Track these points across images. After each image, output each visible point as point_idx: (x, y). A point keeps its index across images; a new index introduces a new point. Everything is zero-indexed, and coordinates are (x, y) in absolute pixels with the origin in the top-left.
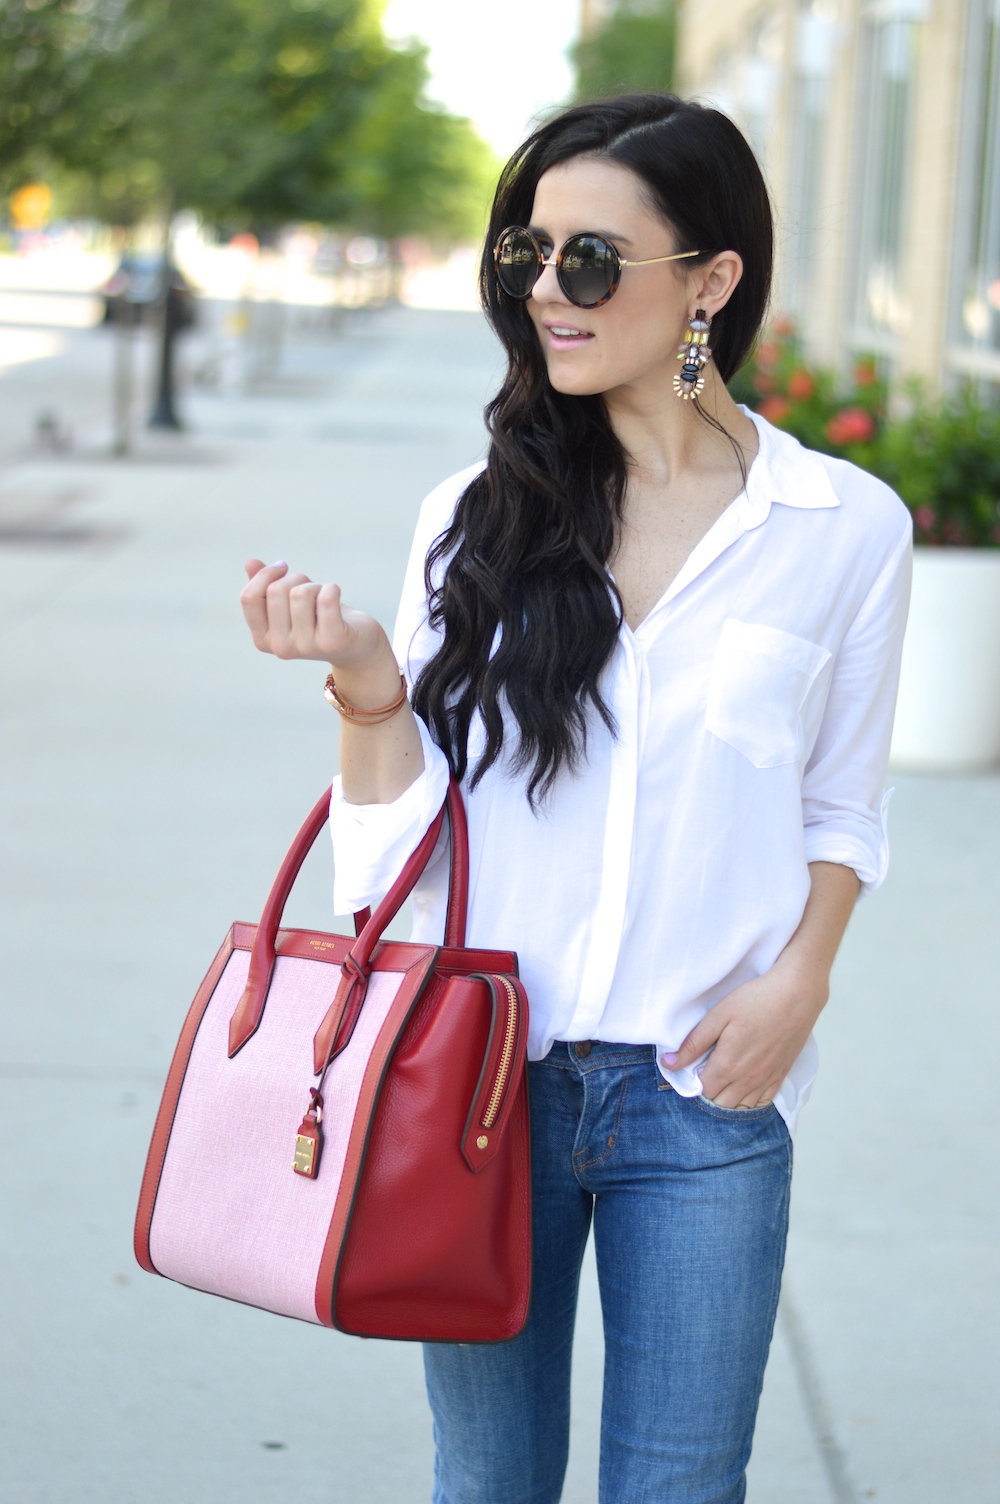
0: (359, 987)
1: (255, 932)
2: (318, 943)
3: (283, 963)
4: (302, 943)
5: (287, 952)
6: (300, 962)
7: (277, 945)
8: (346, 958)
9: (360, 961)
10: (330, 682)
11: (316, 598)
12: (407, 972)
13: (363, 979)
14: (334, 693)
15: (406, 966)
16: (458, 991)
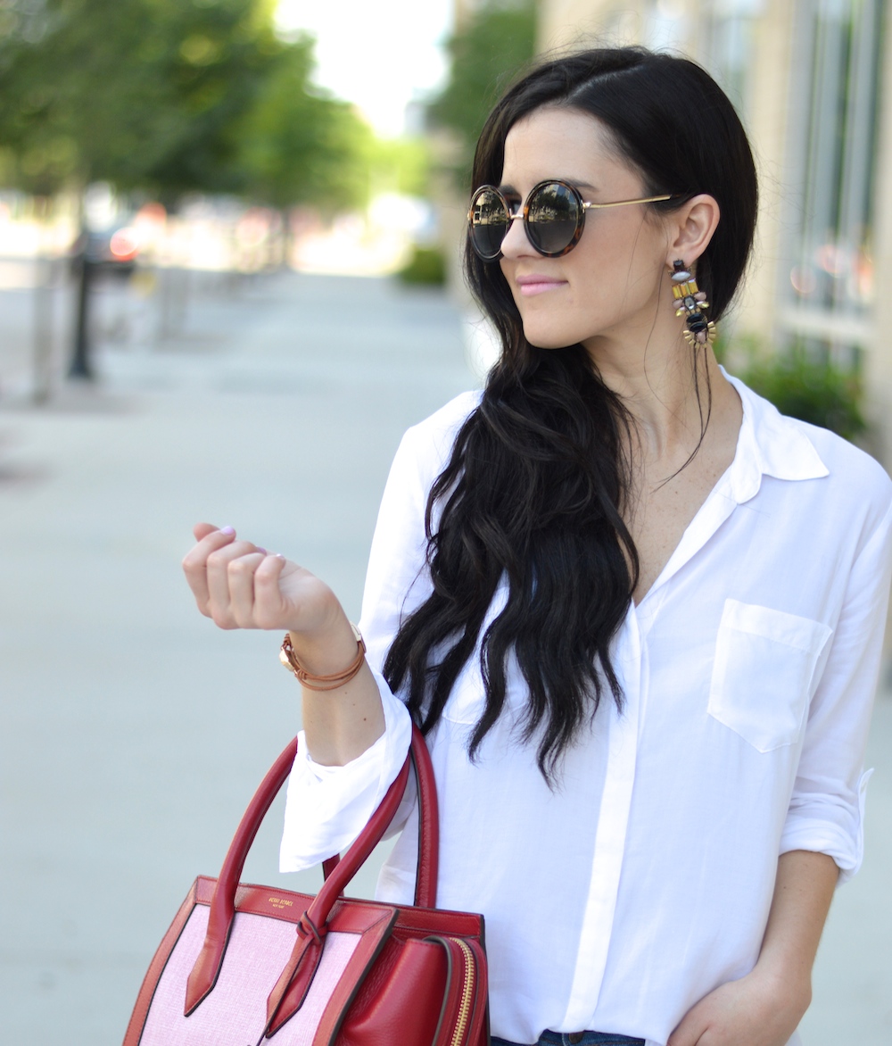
0: (314, 948)
1: (214, 886)
2: (276, 900)
3: (242, 919)
4: (264, 900)
5: (247, 909)
6: (258, 919)
7: (237, 901)
8: (303, 918)
9: (316, 921)
10: (287, 642)
11: (254, 573)
12: (363, 933)
13: (318, 940)
14: (289, 654)
15: (363, 928)
16: (414, 954)
